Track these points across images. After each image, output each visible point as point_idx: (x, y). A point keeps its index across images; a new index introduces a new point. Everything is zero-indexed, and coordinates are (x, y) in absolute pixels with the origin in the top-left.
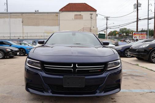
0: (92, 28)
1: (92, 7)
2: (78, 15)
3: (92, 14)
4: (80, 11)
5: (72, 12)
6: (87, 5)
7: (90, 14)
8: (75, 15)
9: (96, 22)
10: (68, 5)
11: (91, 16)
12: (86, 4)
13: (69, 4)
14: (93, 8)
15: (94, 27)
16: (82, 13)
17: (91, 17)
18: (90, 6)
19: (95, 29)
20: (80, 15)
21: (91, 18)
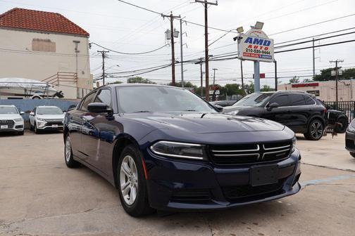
0: (80, 76)
1: (76, 26)
2: (42, 40)
3: (79, 42)
4: (48, 32)
5: (25, 33)
6: (65, 19)
7: (74, 42)
8: (34, 40)
9: (88, 60)
10: (11, 12)
11: (75, 47)
12: (62, 17)
13: (15, 10)
14: (80, 29)
15: (83, 73)
16: (53, 37)
17: (76, 49)
18: (73, 24)
19: (85, 76)
20: (49, 41)
21: (77, 52)
